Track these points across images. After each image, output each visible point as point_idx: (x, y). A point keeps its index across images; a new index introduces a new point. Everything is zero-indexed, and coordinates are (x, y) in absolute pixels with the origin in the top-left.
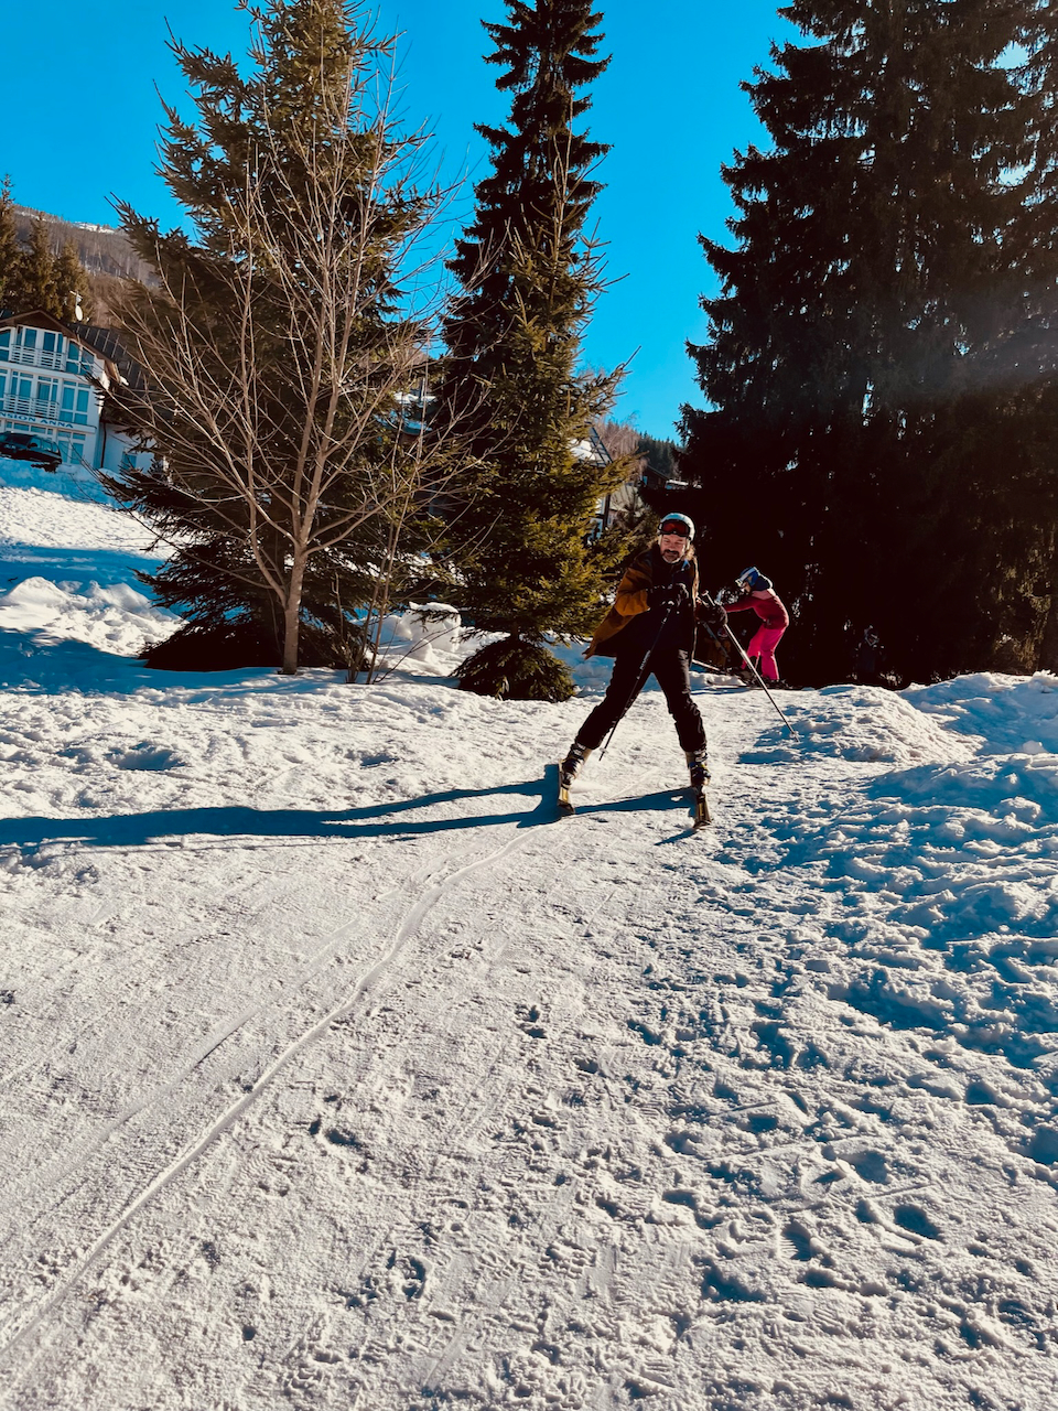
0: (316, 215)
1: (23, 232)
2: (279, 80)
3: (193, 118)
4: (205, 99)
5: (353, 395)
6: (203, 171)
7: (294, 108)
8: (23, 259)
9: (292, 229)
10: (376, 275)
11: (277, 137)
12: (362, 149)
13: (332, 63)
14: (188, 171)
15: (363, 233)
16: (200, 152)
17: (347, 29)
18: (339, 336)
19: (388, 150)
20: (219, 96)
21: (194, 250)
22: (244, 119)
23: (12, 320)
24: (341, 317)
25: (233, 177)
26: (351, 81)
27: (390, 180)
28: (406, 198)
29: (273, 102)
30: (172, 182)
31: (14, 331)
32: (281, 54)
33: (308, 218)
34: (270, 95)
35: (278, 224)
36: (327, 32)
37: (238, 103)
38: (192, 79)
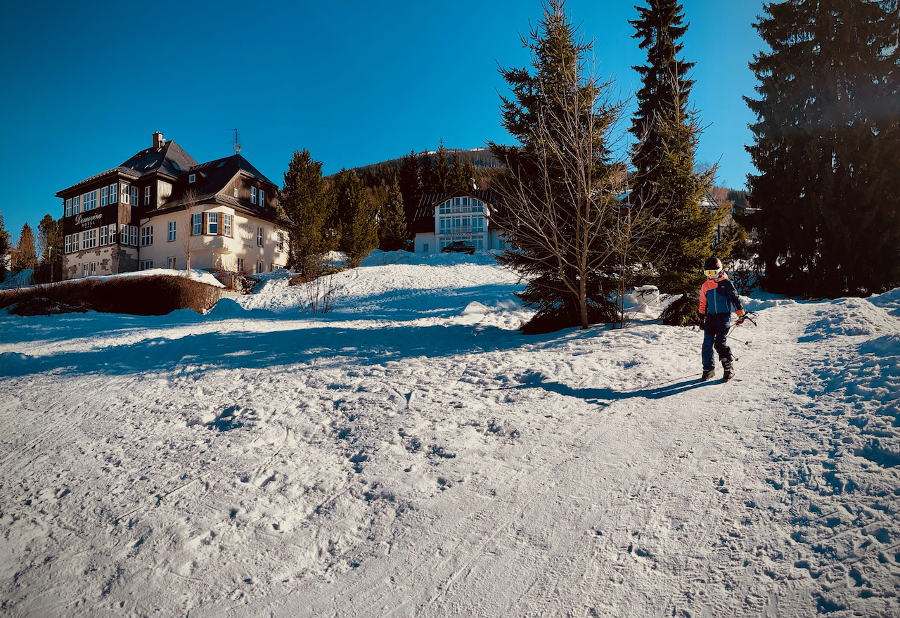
0: (569, 127)
1: (449, 159)
2: (546, 73)
3: (513, 99)
4: (517, 89)
5: (596, 201)
6: (520, 120)
7: (555, 83)
8: (451, 171)
9: (560, 135)
10: (599, 146)
11: (549, 97)
12: (585, 94)
13: (568, 60)
14: (514, 121)
15: (591, 129)
16: (518, 112)
17: (572, 43)
18: (587, 177)
19: (597, 91)
20: (521, 87)
21: (521, 153)
22: (533, 93)
23: (450, 196)
24: (586, 167)
25: (532, 118)
26: (577, 66)
27: (599, 105)
28: (607, 110)
29: (545, 83)
30: (508, 127)
31: (451, 200)
32: (545, 62)
33: (566, 128)
34: (543, 81)
35: (554, 134)
36: (563, 47)
37: (530, 87)
38: (510, 82)
